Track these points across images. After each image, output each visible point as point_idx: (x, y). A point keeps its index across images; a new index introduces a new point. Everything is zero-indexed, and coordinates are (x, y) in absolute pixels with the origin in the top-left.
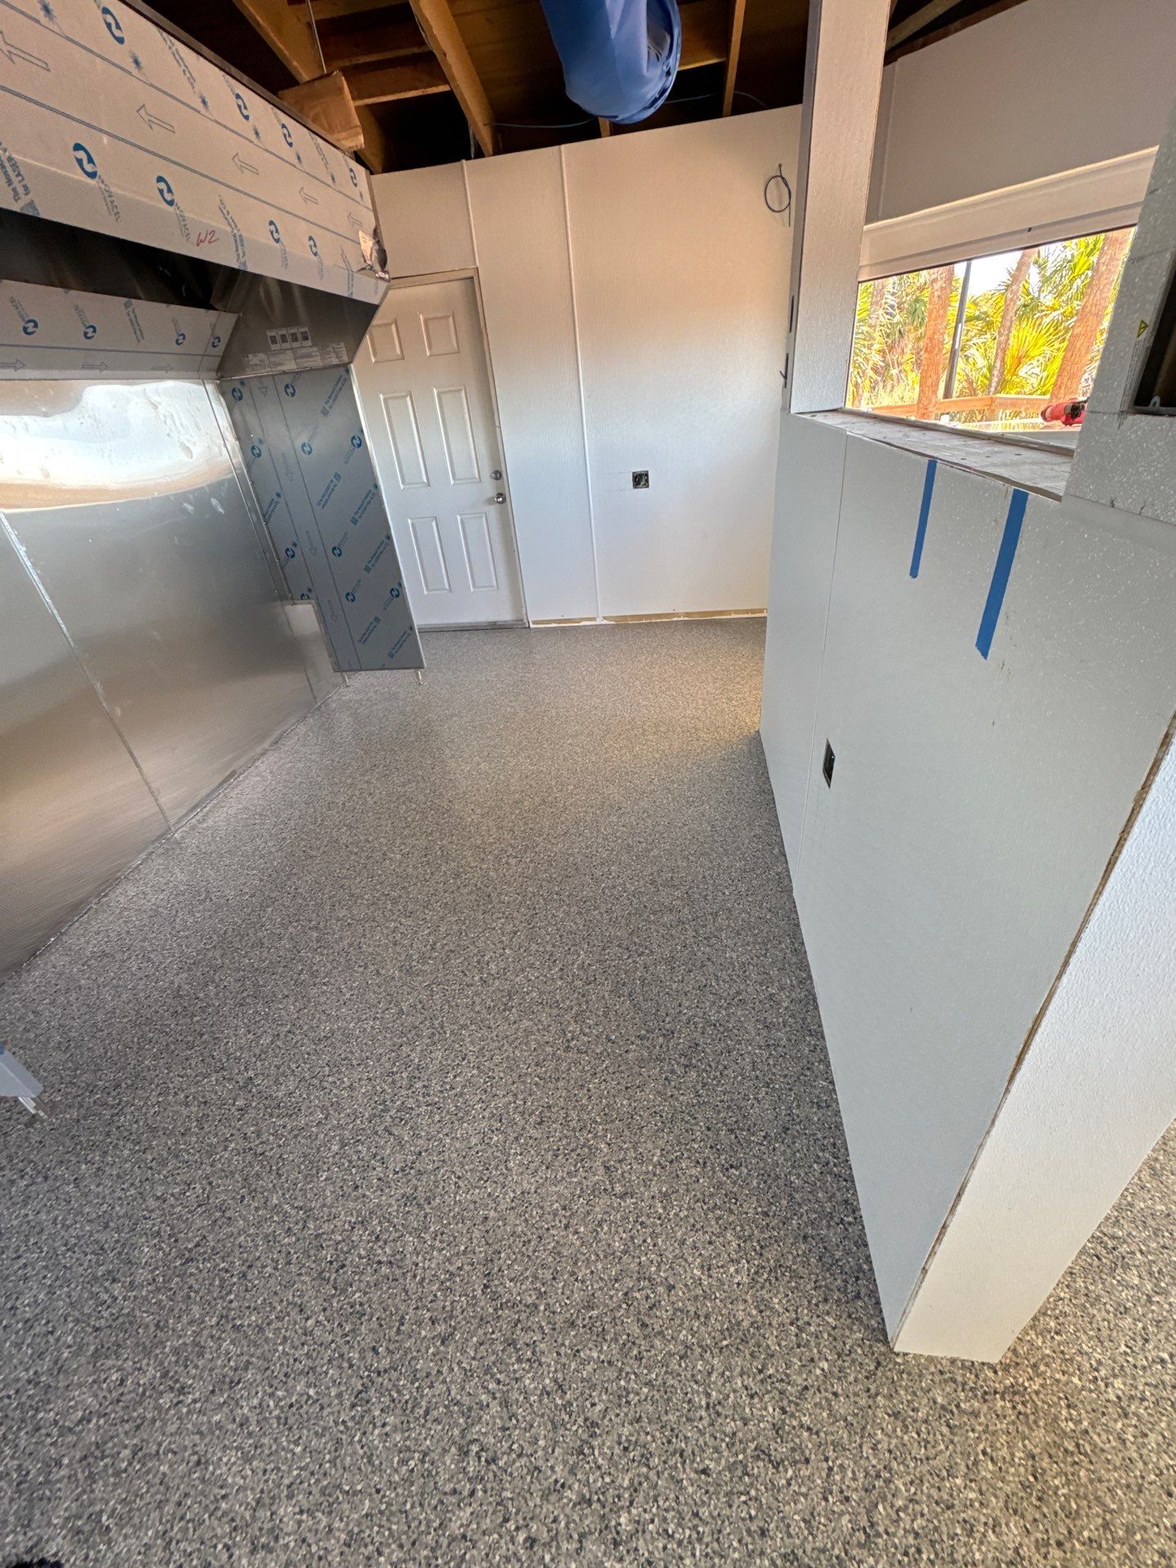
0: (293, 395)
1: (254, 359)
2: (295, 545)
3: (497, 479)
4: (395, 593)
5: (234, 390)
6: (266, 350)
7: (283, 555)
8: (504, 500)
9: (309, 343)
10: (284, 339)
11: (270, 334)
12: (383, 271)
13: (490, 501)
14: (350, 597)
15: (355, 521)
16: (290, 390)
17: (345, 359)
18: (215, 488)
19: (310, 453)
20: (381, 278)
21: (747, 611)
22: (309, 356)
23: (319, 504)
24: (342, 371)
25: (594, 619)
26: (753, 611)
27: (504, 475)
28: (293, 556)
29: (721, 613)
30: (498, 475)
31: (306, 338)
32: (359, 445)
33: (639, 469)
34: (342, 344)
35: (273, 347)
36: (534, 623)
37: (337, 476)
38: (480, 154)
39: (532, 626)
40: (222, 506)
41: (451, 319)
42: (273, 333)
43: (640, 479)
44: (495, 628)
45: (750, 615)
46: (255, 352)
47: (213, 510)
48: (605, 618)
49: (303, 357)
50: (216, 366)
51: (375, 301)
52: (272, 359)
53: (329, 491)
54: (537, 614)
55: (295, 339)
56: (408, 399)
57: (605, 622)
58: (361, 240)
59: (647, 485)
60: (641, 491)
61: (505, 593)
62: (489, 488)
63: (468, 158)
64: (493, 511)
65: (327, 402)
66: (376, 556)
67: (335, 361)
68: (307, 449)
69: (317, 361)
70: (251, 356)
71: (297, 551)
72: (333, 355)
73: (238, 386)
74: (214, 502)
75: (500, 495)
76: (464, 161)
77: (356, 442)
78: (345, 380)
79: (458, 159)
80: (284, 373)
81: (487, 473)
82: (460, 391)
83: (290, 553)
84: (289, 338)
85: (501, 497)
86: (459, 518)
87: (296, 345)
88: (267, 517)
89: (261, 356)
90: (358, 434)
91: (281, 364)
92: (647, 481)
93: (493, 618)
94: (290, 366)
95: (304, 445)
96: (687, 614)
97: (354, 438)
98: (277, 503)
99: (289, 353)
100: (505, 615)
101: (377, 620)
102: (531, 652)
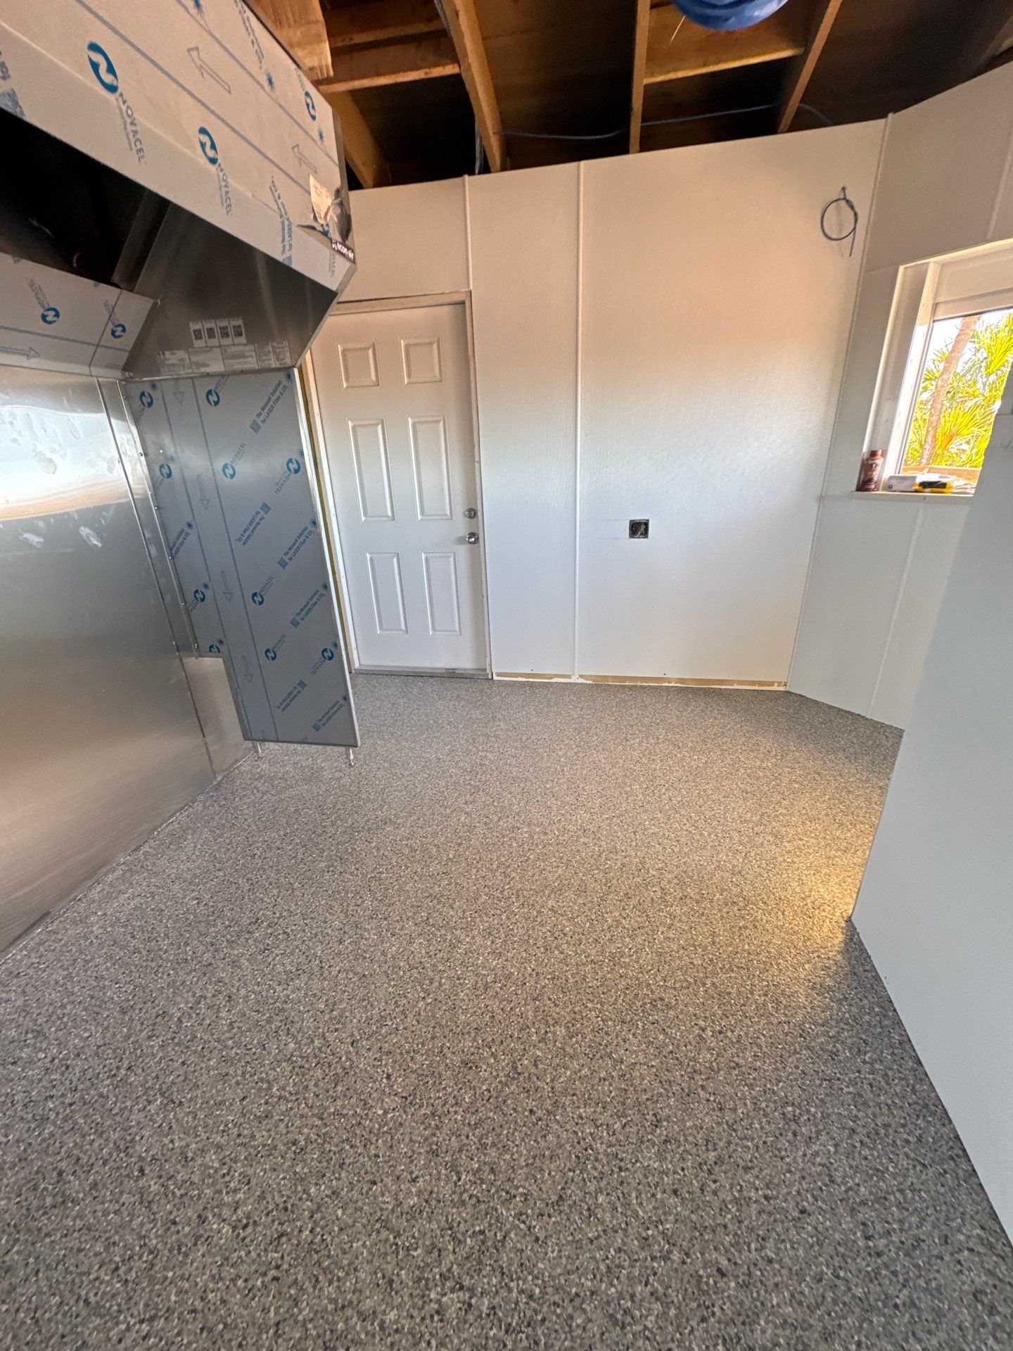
0: (216, 403)
1: (172, 357)
2: (206, 586)
3: (470, 517)
4: (327, 654)
5: (143, 394)
6: (187, 345)
7: (190, 597)
8: (477, 540)
9: (243, 340)
10: (211, 333)
11: (194, 326)
12: (343, 244)
13: (460, 541)
14: (271, 654)
15: (283, 564)
16: (213, 397)
17: (288, 362)
18: (91, 516)
19: (232, 476)
20: (339, 252)
21: (753, 683)
22: (242, 356)
23: (239, 540)
24: (281, 376)
25: (569, 677)
26: (760, 683)
27: (479, 514)
28: (203, 600)
29: (722, 682)
30: (472, 513)
31: (239, 334)
32: (297, 471)
33: (638, 517)
34: (285, 343)
35: (198, 344)
36: (499, 675)
37: (265, 507)
38: (486, 169)
39: (495, 678)
40: (100, 537)
41: (435, 346)
42: (198, 326)
43: (638, 529)
44: (452, 675)
45: (756, 688)
46: (170, 349)
47: (84, 543)
48: (581, 676)
49: (234, 357)
50: (122, 363)
51: (334, 288)
52: (194, 359)
53: (254, 525)
54: (502, 665)
55: (225, 334)
56: (380, 427)
57: (581, 681)
58: (312, 190)
59: (645, 534)
60: (639, 542)
61: (467, 640)
62: (461, 526)
63: (472, 173)
64: (463, 551)
65: (259, 415)
66: (306, 609)
67: (274, 364)
68: (229, 471)
69: (252, 363)
70: (167, 353)
71: (208, 593)
72: (272, 356)
73: (148, 389)
74: (84, 531)
75: (472, 535)
76: (466, 177)
77: (293, 466)
78: (285, 388)
79: (457, 173)
80: (208, 375)
81: (460, 509)
82: (438, 422)
83: (200, 596)
84: (217, 333)
85: (474, 537)
86: (423, 556)
87: (225, 341)
88: (173, 551)
89: (181, 354)
90: (295, 456)
91: (207, 365)
92: (646, 530)
93: (452, 664)
94: (217, 367)
95: (225, 466)
96: (681, 680)
97: (290, 461)
98: (187, 534)
99: (218, 351)
100: (465, 662)
101: (302, 684)
102: (494, 718)
